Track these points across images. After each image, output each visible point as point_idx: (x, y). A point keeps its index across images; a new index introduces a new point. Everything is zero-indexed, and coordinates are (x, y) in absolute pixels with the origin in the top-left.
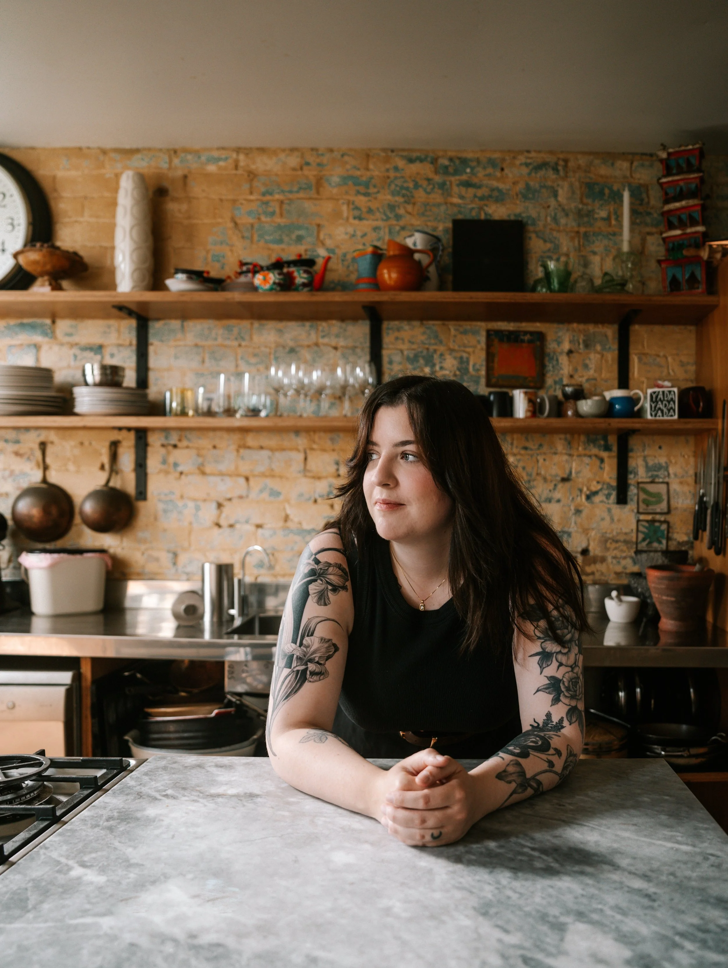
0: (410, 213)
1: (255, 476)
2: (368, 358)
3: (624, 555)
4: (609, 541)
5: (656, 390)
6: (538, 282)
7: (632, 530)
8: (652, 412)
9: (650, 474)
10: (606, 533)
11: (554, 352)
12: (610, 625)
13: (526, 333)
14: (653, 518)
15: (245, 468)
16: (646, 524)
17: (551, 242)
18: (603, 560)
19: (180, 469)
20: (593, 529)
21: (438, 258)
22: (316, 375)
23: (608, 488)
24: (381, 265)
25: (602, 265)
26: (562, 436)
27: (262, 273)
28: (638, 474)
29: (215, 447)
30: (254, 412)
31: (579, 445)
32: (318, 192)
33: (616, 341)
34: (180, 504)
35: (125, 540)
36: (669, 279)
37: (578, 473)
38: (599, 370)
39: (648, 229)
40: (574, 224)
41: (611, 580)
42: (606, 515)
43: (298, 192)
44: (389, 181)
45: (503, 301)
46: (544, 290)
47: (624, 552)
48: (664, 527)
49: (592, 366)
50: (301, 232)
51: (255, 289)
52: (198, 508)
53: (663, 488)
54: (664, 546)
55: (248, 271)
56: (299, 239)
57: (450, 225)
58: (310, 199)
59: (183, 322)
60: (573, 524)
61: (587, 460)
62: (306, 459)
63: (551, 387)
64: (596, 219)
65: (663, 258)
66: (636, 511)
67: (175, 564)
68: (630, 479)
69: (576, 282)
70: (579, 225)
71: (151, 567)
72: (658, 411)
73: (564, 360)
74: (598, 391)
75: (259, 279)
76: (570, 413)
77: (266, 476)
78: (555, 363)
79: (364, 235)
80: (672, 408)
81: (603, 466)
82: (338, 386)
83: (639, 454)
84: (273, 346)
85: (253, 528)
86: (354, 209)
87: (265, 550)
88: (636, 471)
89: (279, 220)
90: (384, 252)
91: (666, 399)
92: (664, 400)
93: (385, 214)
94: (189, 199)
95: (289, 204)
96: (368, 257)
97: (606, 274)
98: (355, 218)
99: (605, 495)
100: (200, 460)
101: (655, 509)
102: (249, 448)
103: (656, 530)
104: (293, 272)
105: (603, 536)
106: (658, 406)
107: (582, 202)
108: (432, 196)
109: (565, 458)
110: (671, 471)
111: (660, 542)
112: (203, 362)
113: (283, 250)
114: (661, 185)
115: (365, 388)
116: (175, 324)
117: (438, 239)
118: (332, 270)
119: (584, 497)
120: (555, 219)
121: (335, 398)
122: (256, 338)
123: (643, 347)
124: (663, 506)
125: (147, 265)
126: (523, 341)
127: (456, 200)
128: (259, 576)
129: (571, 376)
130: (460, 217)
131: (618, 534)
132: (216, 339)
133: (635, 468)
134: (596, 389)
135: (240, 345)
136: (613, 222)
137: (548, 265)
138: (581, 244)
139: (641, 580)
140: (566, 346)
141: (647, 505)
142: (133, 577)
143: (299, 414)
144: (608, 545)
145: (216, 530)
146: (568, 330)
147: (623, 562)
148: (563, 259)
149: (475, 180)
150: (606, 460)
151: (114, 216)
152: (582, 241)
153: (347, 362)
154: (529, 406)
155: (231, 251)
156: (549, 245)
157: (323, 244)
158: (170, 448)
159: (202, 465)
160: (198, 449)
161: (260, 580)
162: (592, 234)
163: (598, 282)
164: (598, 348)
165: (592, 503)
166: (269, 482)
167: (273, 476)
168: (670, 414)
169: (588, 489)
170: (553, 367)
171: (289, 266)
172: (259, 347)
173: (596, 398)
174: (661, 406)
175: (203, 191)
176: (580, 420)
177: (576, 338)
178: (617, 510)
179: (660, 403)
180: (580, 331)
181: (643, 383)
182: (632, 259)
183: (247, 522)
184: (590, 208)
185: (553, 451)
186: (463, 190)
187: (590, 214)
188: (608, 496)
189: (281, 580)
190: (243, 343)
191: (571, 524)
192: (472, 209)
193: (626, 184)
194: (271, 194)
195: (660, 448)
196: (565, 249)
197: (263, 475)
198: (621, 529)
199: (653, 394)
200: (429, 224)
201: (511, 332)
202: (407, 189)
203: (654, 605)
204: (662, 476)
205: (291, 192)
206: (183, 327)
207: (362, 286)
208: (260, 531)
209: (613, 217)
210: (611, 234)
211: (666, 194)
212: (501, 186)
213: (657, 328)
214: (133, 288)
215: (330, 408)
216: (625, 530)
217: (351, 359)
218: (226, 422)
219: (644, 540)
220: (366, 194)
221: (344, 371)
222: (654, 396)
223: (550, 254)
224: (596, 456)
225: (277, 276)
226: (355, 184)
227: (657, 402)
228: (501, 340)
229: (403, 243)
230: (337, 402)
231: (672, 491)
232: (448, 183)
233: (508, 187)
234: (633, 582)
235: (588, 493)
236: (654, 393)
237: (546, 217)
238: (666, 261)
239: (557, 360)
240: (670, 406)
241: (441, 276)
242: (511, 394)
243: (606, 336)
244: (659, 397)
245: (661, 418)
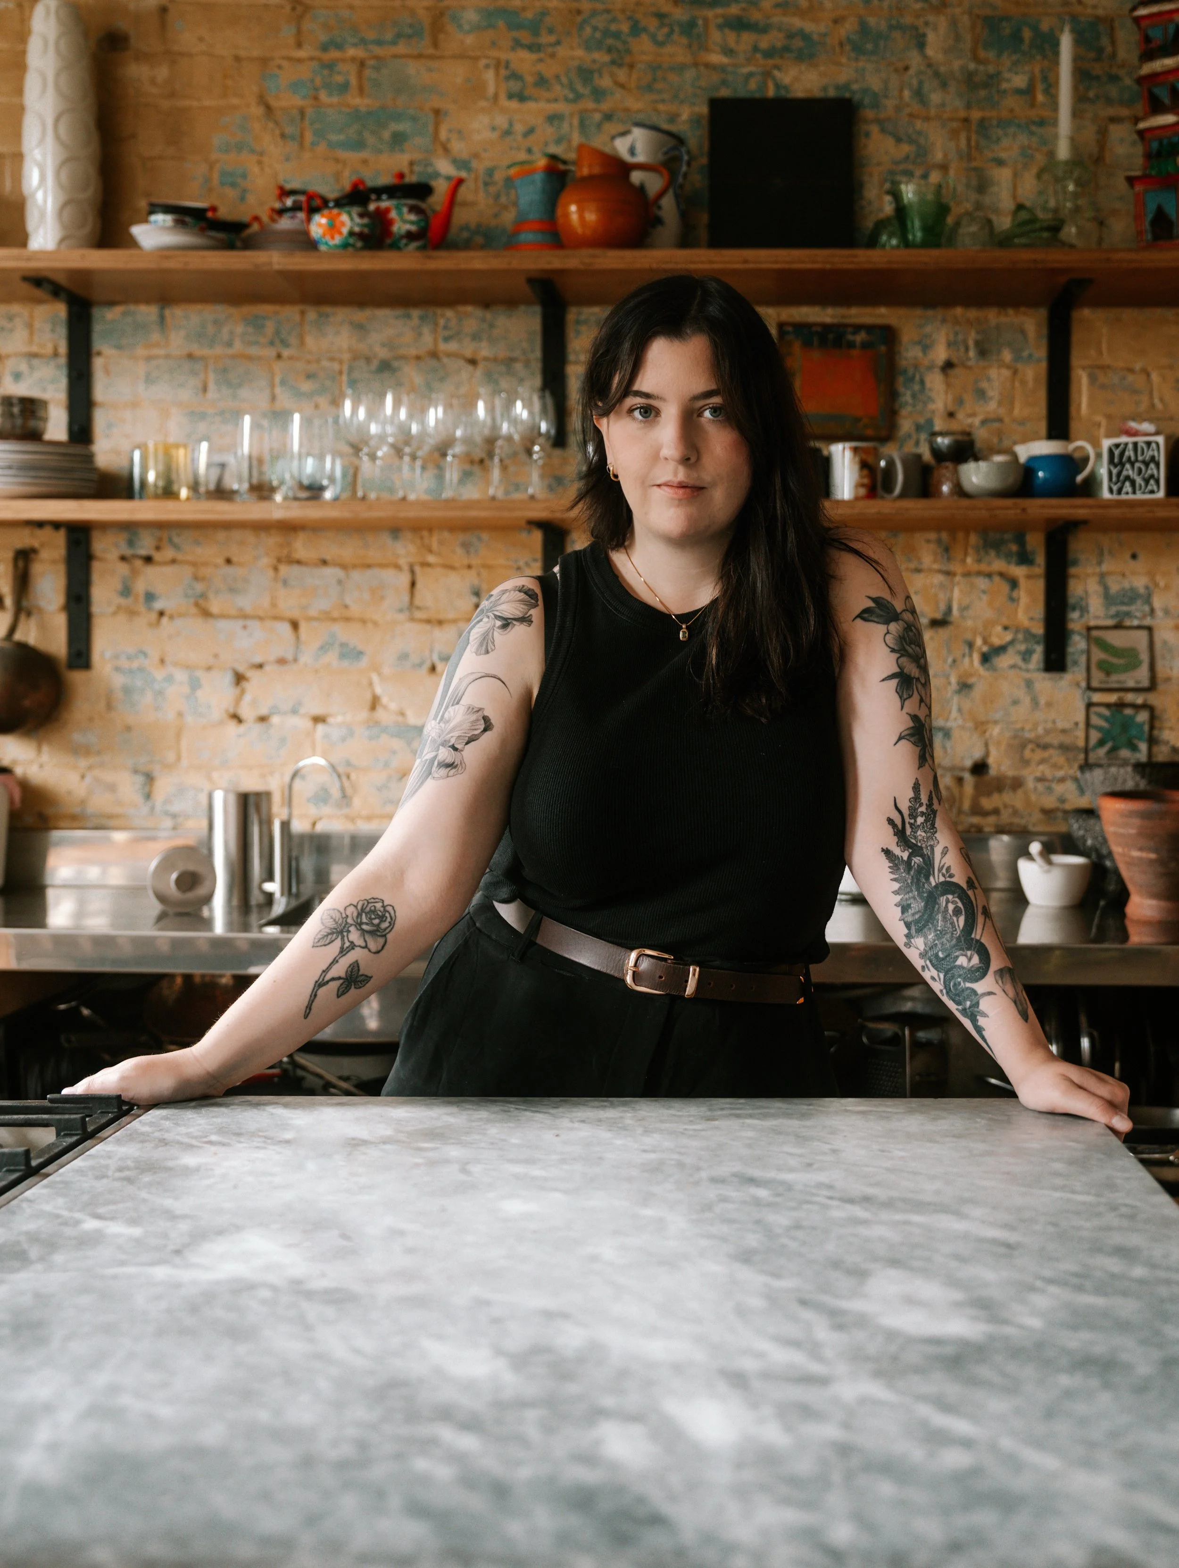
0: (622, 86)
1: (310, 619)
2: (538, 381)
3: (1060, 774)
4: (1030, 746)
5: (1124, 439)
6: (881, 225)
7: (1077, 724)
8: (1112, 485)
9: (1113, 610)
10: (1023, 729)
11: (916, 367)
12: (1030, 912)
13: (858, 328)
14: (1120, 698)
15: (289, 604)
16: (1105, 712)
17: (911, 141)
18: (1017, 784)
19: (158, 605)
20: (996, 722)
21: (680, 180)
22: (435, 415)
23: (1026, 640)
24: (564, 197)
25: (1015, 187)
26: (933, 536)
27: (326, 212)
28: (1088, 612)
29: (229, 561)
30: (314, 490)
31: (966, 554)
32: (435, 44)
33: (1044, 342)
34: (159, 675)
35: (45, 748)
36: (1150, 217)
37: (964, 609)
38: (1007, 400)
39: (1111, 111)
40: (958, 103)
41: (1034, 825)
42: (1021, 693)
43: (394, 43)
44: (579, 19)
45: (809, 266)
46: (894, 242)
47: (1061, 768)
48: (1142, 717)
49: (993, 392)
50: (403, 126)
51: (311, 245)
52: (195, 685)
53: (1140, 640)
54: (1142, 755)
55: (296, 208)
56: (398, 140)
57: (704, 109)
58: (420, 56)
59: (162, 308)
60: (954, 713)
61: (982, 583)
62: (413, 584)
63: (909, 436)
64: (1005, 91)
65: (1138, 173)
66: (1083, 684)
67: (148, 796)
68: (1072, 620)
69: (958, 224)
70: (968, 107)
71: (100, 802)
72: (1123, 483)
73: (935, 381)
74: (1006, 443)
75: (320, 225)
76: (945, 489)
77: (334, 620)
78: (917, 387)
79: (530, 132)
80: (1152, 476)
81: (1015, 594)
82: (478, 439)
83: (1090, 570)
84: (346, 356)
85: (309, 724)
86: (508, 78)
87: (333, 767)
88: (1084, 603)
89: (356, 101)
90: (573, 168)
91: (1140, 458)
92: (1137, 460)
93: (573, 89)
94: (172, 57)
95: (377, 69)
96: (539, 177)
97: (1020, 207)
98: (511, 96)
99: (1019, 652)
100: (199, 587)
101: (1124, 682)
102: (299, 562)
103: (1126, 725)
104: (388, 210)
105: (1015, 737)
106: (1125, 473)
107: (975, 58)
108: (668, 49)
109: (939, 578)
110: (1157, 603)
111: (1134, 748)
112: (205, 389)
113: (365, 162)
114: (1137, 20)
115: (533, 444)
116: (147, 312)
117: (679, 140)
118: (465, 204)
119: (976, 657)
120: (919, 95)
121: (472, 462)
122: (310, 341)
123: (1100, 353)
124: (1142, 675)
125: (89, 193)
126: (851, 345)
127: (716, 58)
128: (320, 819)
129: (951, 415)
130: (724, 93)
131: (1047, 732)
132: (229, 344)
133: (1082, 599)
134: (1001, 440)
135: (279, 356)
136: (1040, 98)
137: (900, 191)
138: (973, 143)
139: (1092, 822)
140: (941, 354)
141: (1108, 674)
142: (62, 824)
143: (401, 494)
144: (1027, 753)
145: (232, 728)
146: (944, 321)
147: (1059, 789)
148: (935, 177)
149: (756, 16)
150: (1022, 582)
151: (19, 91)
152: (974, 137)
153: (496, 392)
154: (861, 477)
155: (260, 163)
156: (906, 148)
157: (446, 150)
158: (139, 563)
159: (203, 596)
160: (194, 564)
161: (320, 828)
162: (995, 122)
163: (1004, 223)
164: (1007, 356)
165: (994, 669)
166: (340, 631)
167: (348, 619)
168: (1149, 488)
169: (985, 642)
170: (914, 396)
171: (379, 199)
172: (318, 361)
173: (999, 458)
174: (1130, 473)
175: (201, 39)
176: (965, 502)
177: (960, 337)
178: (1045, 683)
179: (1128, 466)
180: (969, 322)
181: (1099, 425)
182: (1076, 174)
183: (294, 711)
184: (991, 69)
185: (912, 565)
186: (731, 37)
187: (992, 81)
188: (1026, 656)
189: (364, 827)
190: (286, 353)
191: (950, 712)
192: (750, 75)
193: (1067, 18)
194: (340, 47)
195: (1134, 556)
196: (939, 156)
197: (327, 617)
198: (1054, 722)
199: (1113, 449)
200: (661, 107)
201: (827, 328)
202: (617, 35)
203: (1116, 872)
204: (1138, 614)
205: (379, 43)
206: (162, 318)
207: (526, 237)
208: (320, 727)
209: (1040, 87)
210: (1034, 123)
211: (1147, 39)
212: (809, 27)
213: (1128, 314)
214: (62, 241)
215: (461, 482)
216: (1060, 725)
217: (504, 384)
218: (256, 511)
219: (1101, 743)
220: (533, 48)
221: (491, 410)
222: (1117, 452)
223: (910, 167)
224: (1002, 575)
225: (358, 220)
226: (511, 26)
227: (1122, 464)
228: (807, 344)
229: (607, 150)
230: (476, 469)
231: (1158, 645)
232: (700, 22)
233: (822, 28)
234: (1075, 826)
235: (985, 649)
236: (1117, 446)
237: (901, 90)
238: (1144, 178)
239: (922, 382)
240: (1149, 472)
241: (684, 215)
242: (825, 453)
243: (1023, 332)
244: (1127, 453)
245: (1131, 497)
